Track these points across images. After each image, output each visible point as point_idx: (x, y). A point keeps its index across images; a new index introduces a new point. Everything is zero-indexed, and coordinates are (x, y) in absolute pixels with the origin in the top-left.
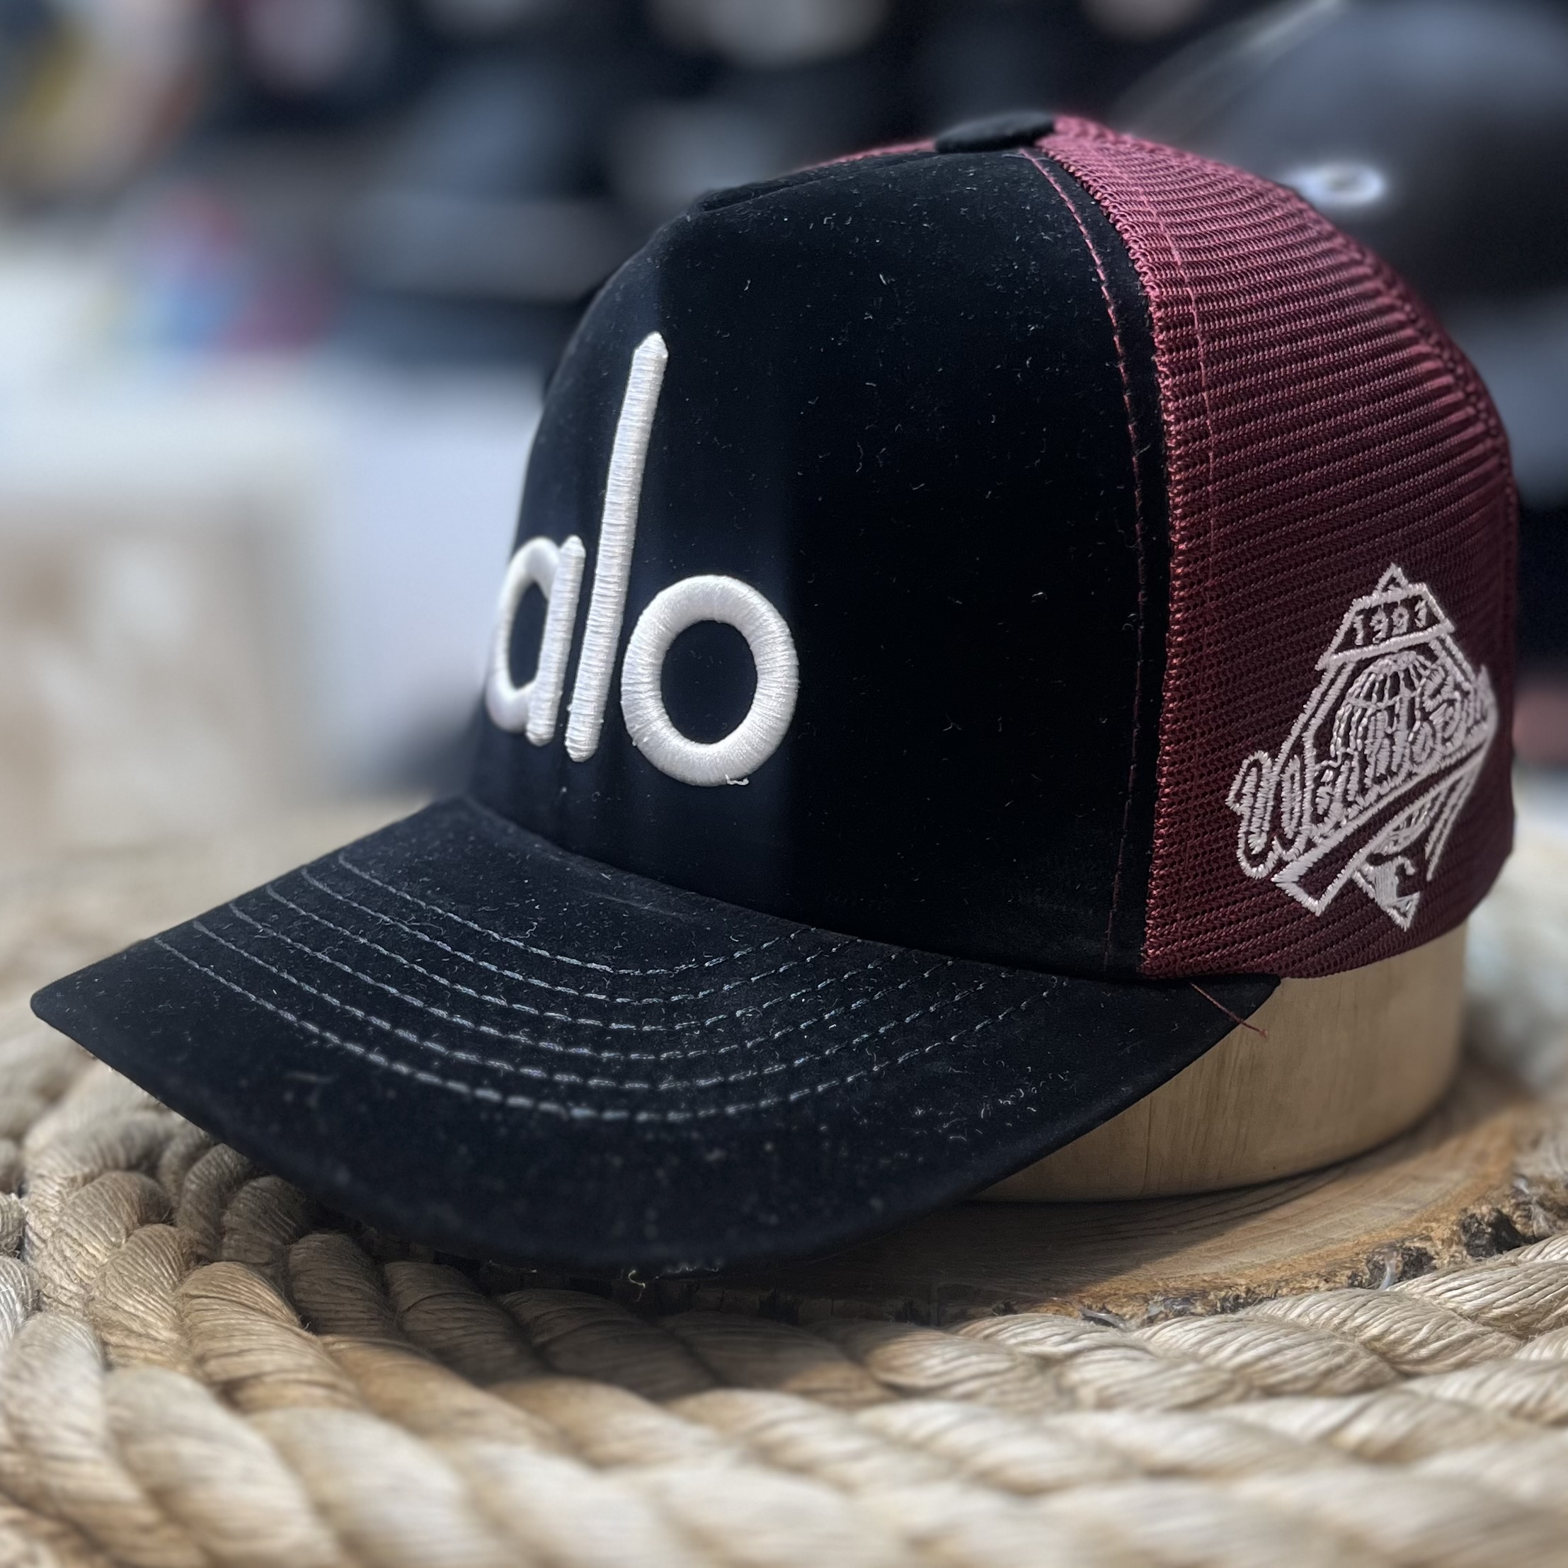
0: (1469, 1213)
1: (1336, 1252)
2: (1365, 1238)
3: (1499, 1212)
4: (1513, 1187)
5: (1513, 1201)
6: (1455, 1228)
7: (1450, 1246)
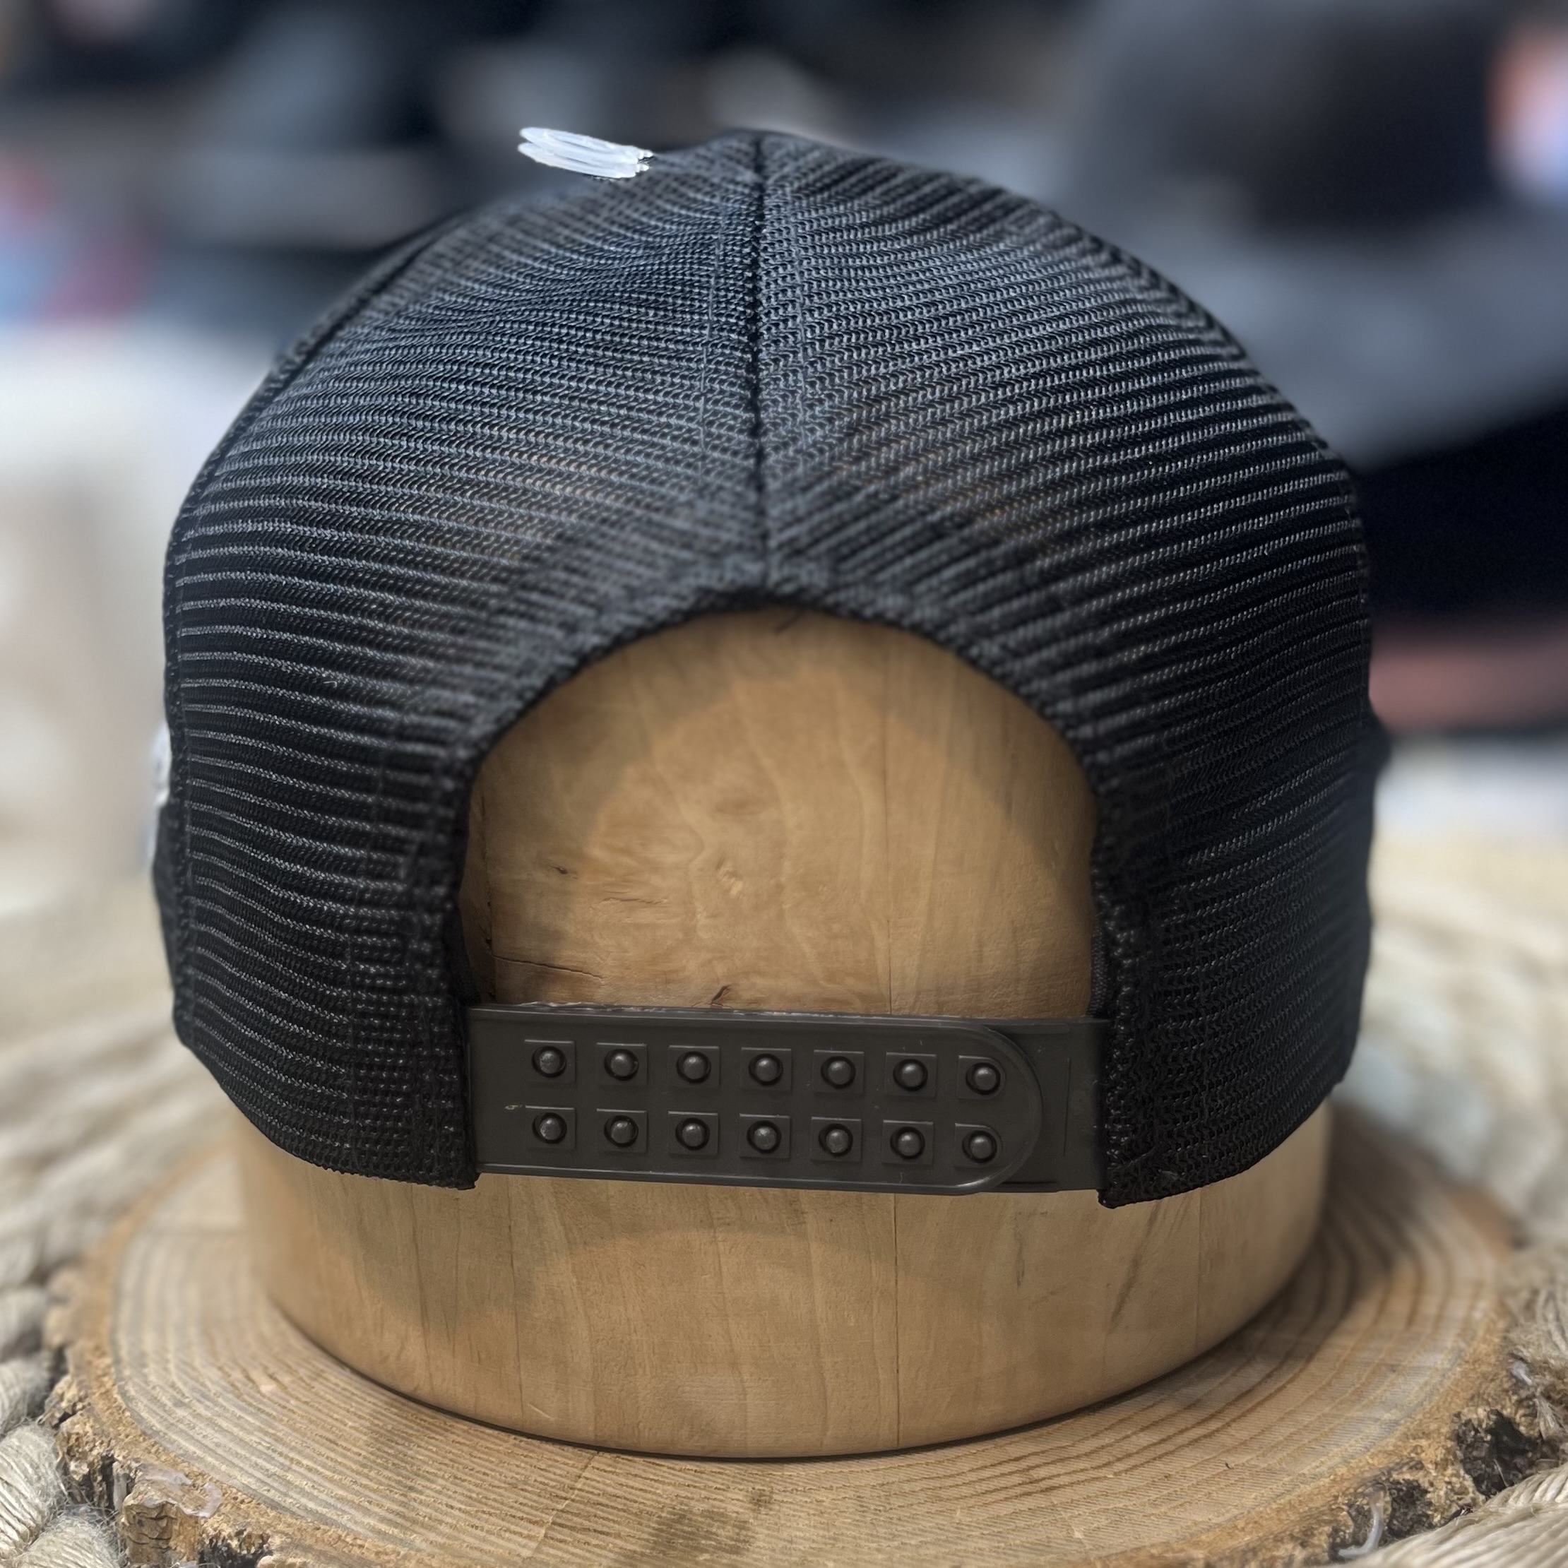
0: (1464, 1419)
1: (1310, 1497)
2: (1342, 1470)
3: (1499, 1414)
4: (1512, 1376)
5: (1515, 1398)
6: (1449, 1444)
7: (1445, 1469)
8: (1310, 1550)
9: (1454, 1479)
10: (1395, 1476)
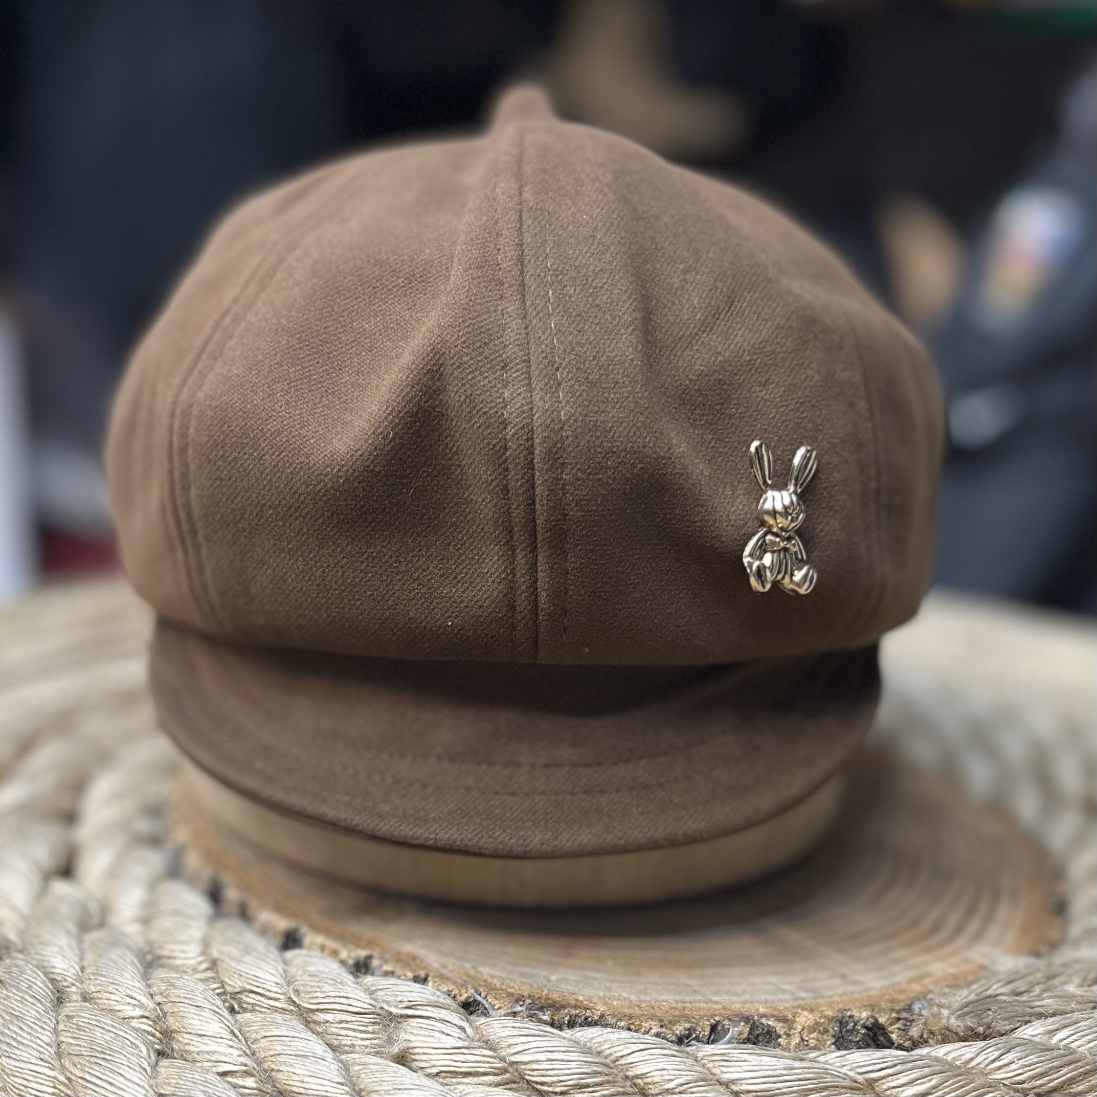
0: (849, 1013)
1: (699, 1009)
2: (738, 1006)
4: (910, 1006)
5: (894, 1015)
6: (826, 1021)
8: (664, 1030)
9: (814, 1041)
10: (763, 1020)
